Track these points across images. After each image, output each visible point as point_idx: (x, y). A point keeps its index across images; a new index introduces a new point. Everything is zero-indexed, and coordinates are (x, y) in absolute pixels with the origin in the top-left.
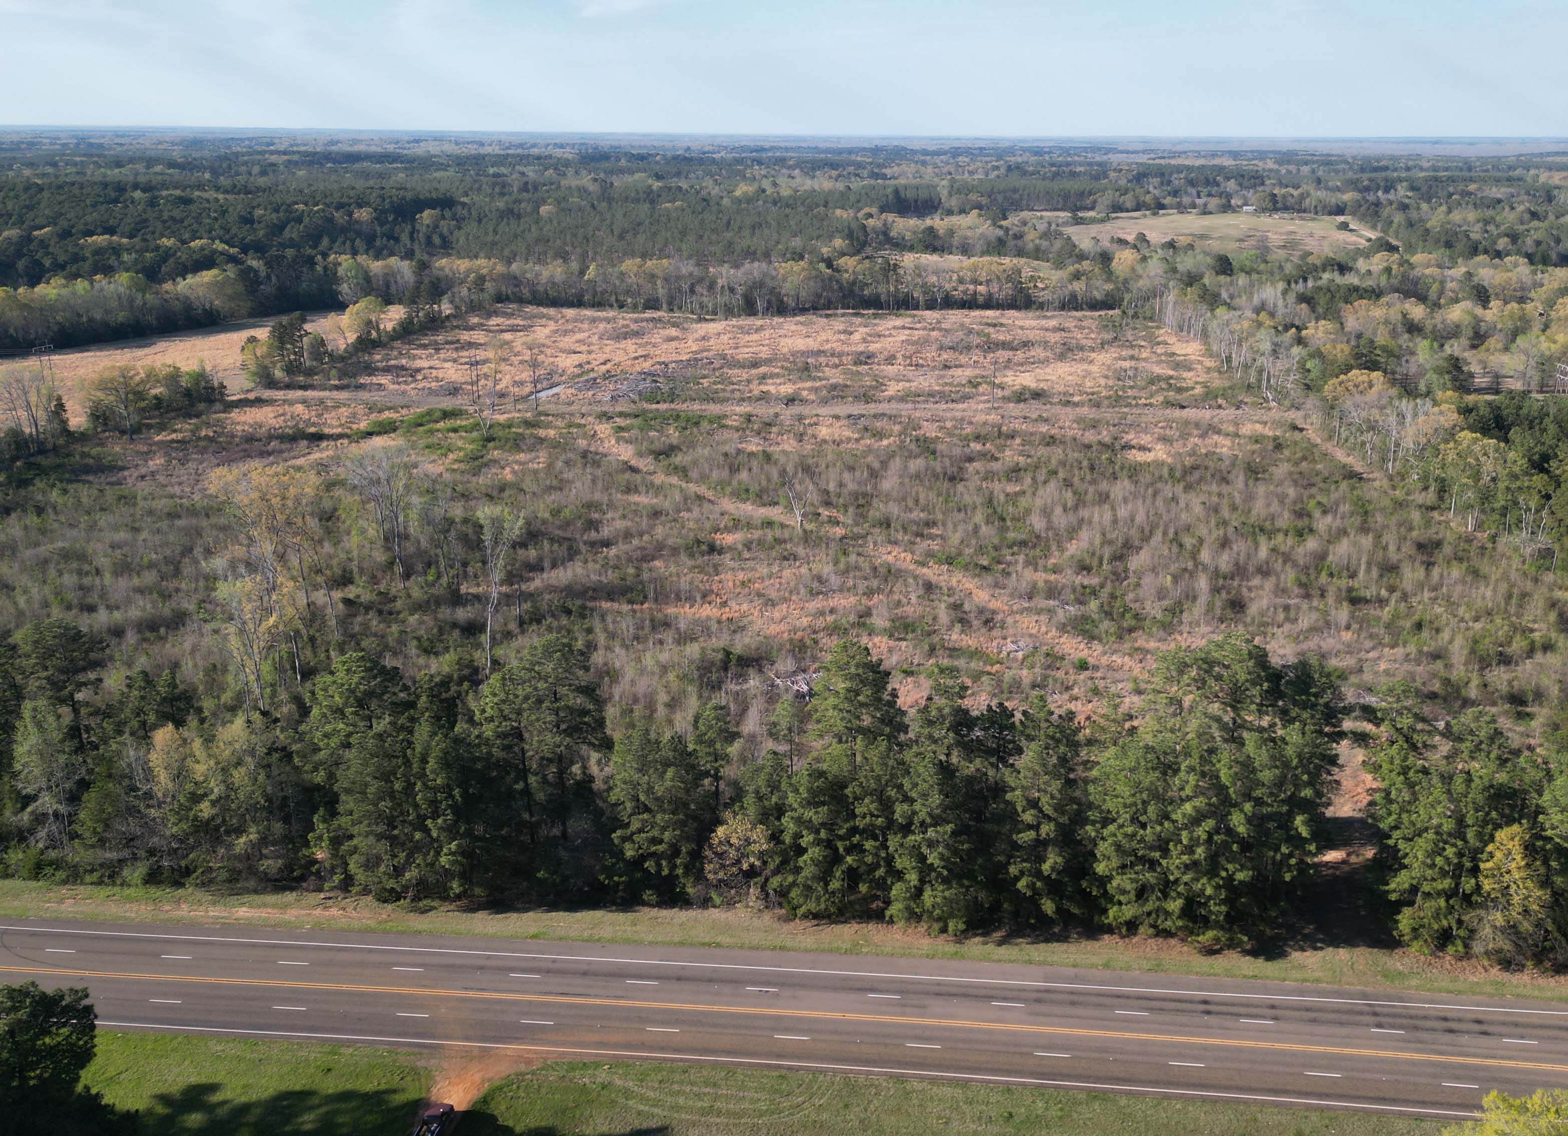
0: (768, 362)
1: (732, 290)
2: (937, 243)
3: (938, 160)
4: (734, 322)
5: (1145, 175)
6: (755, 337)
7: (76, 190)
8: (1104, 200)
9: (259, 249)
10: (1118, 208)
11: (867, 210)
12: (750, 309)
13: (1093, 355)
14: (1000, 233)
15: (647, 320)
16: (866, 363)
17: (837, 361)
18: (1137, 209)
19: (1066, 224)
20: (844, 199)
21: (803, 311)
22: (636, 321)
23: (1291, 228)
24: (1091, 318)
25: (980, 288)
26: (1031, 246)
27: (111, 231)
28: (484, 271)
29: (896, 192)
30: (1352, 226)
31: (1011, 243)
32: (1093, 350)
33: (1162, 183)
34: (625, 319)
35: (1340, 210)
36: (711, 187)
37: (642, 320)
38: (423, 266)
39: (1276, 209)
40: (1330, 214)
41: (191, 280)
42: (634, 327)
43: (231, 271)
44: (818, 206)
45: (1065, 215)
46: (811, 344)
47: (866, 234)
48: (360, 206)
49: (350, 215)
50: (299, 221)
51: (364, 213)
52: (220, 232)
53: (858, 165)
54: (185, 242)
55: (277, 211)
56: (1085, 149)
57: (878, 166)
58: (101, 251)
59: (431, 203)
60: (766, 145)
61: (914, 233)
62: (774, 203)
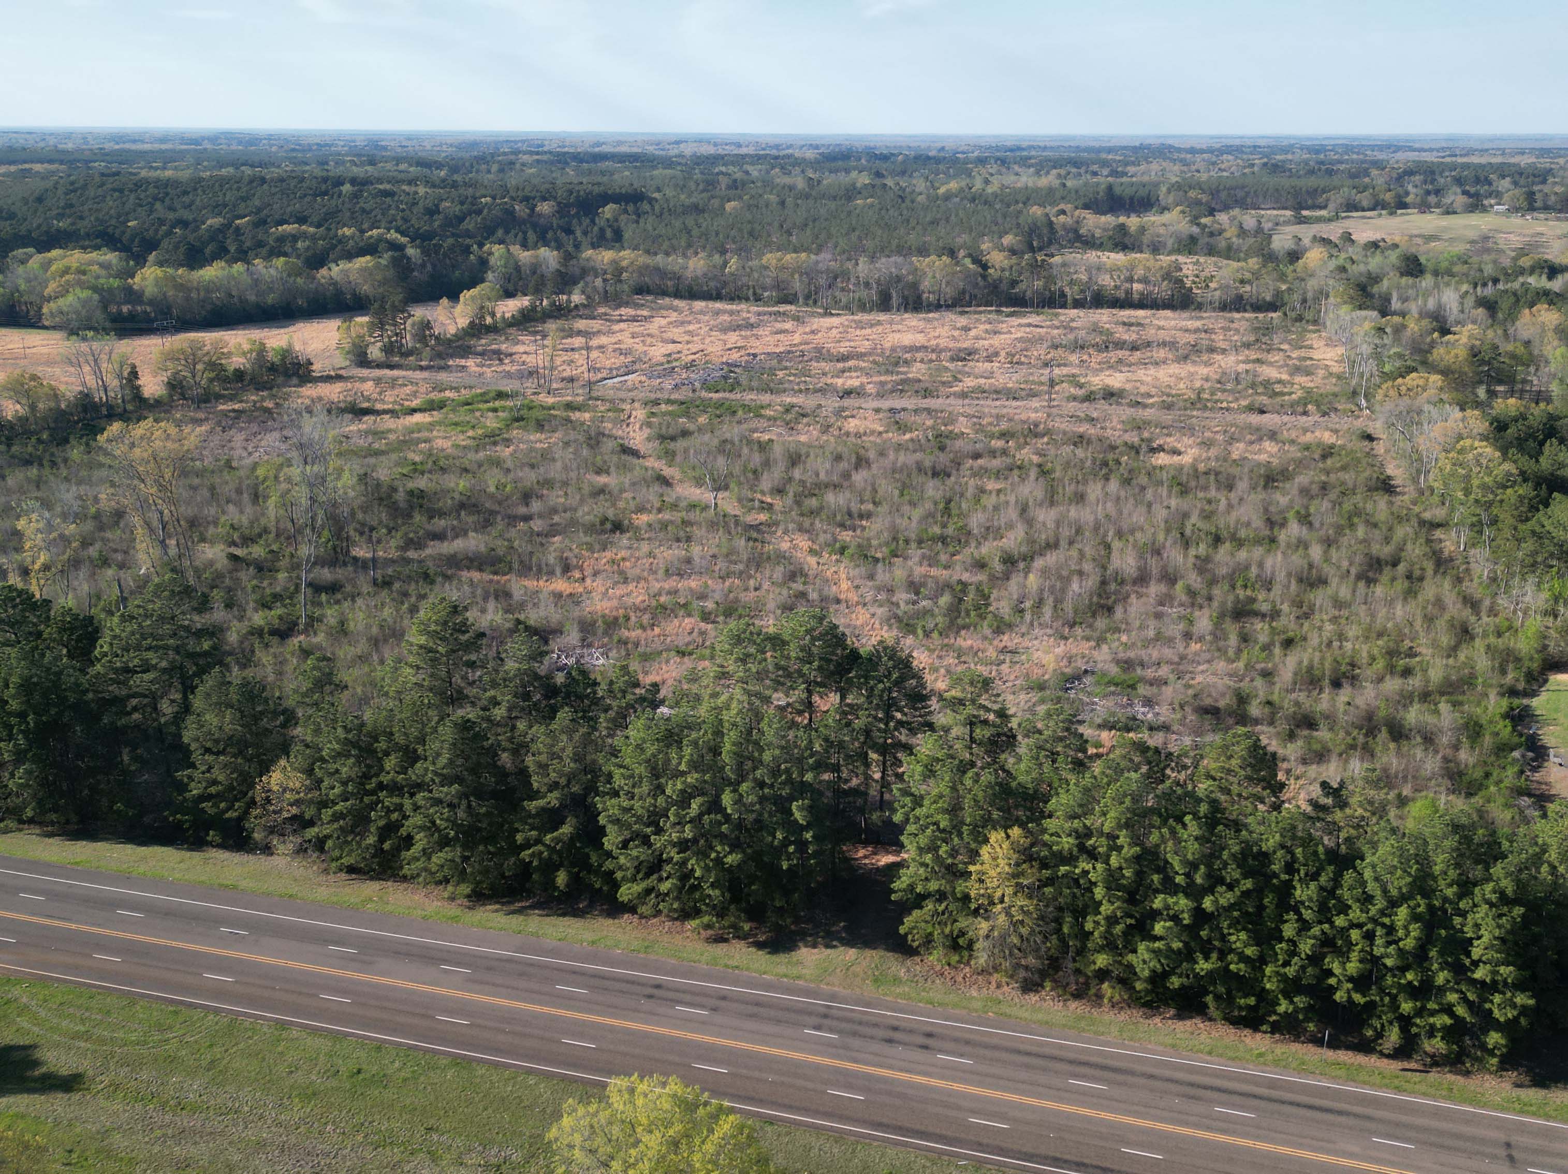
1: (867, 285)
2: (1127, 240)
3: (1198, 158)
4: (858, 316)
5: (1412, 173)
6: (866, 331)
8: (1336, 199)
9: (425, 238)
10: (1352, 207)
11: (1063, 206)
12: (884, 304)
14: (1195, 230)
17: (934, 356)
18: (1373, 209)
19: (1287, 223)
20: (1048, 196)
21: (938, 306)
22: (759, 314)
23: (1540, 229)
24: (1243, 320)
25: (1138, 286)
26: (1223, 244)
27: (302, 220)
28: (624, 263)
29: (1114, 186)
31: (1204, 240)
33: (1425, 182)
34: (749, 312)
36: (921, 185)
37: (765, 314)
38: (568, 257)
39: (1532, 208)
41: (344, 265)
43: (385, 259)
44: (1017, 202)
45: (1288, 213)
47: (1052, 233)
48: (544, 199)
49: (533, 210)
50: (479, 212)
51: (545, 208)
52: (400, 223)
53: (1104, 163)
54: (362, 232)
55: (462, 203)
56: (1373, 148)
57: (1127, 164)
58: (281, 239)
59: (616, 198)
60: (1025, 144)
61: (1105, 230)
62: (973, 200)
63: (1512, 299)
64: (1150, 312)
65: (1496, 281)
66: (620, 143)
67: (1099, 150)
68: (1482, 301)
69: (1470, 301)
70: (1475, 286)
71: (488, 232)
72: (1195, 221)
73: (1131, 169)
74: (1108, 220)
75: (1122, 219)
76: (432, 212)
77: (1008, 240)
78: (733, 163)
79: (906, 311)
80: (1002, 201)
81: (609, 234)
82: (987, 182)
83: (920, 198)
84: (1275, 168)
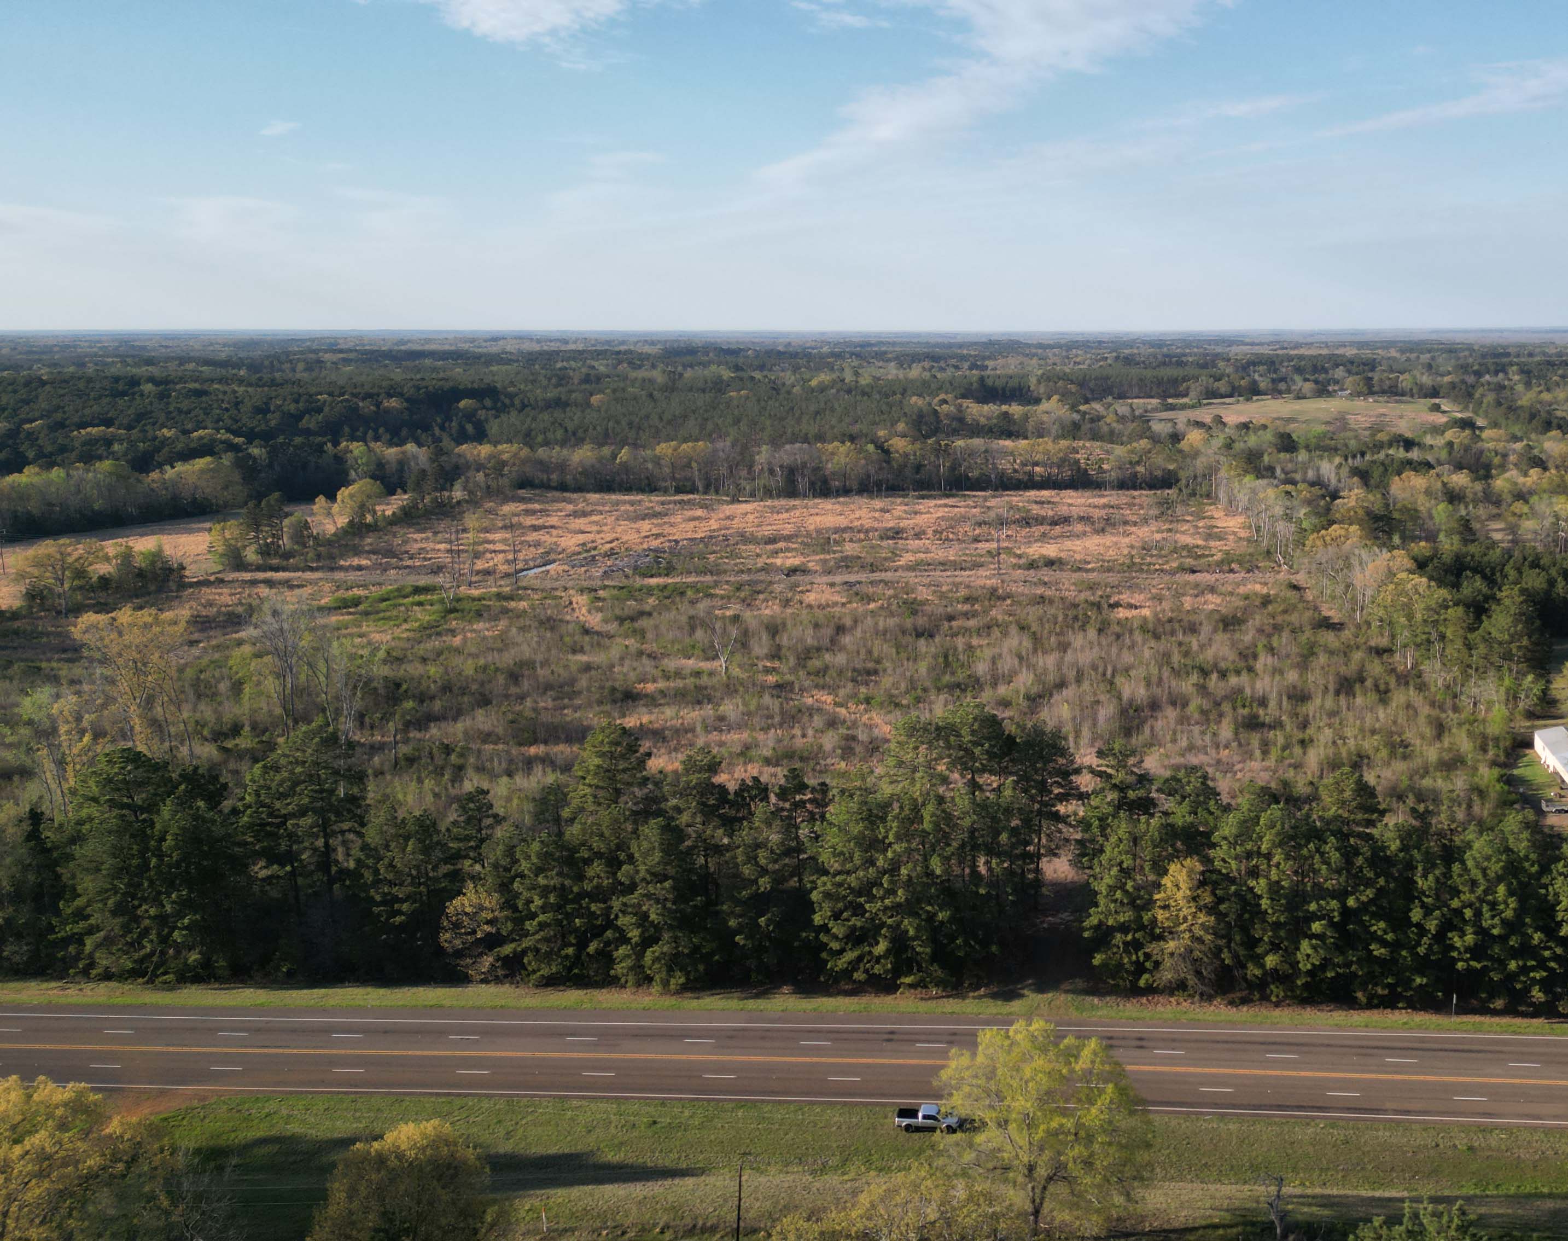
0: (788, 538)
1: (772, 472)
2: (1014, 428)
3: (1049, 353)
4: (769, 503)
5: (1254, 364)
6: (785, 515)
7: (81, 385)
8: (1195, 390)
9: (266, 437)
10: (1212, 394)
11: (942, 396)
12: (790, 490)
13: (1134, 529)
14: (1076, 417)
15: (675, 502)
16: (893, 538)
17: (862, 536)
18: (1231, 396)
19: (1155, 410)
20: (924, 388)
21: (846, 491)
22: (663, 503)
23: (1382, 411)
24: (1143, 497)
25: (1037, 469)
26: (1105, 429)
27: (108, 423)
28: (505, 457)
29: (982, 379)
30: (1444, 408)
31: (1086, 427)
32: (1135, 524)
33: (1269, 371)
34: (651, 501)
35: (1434, 392)
36: (789, 378)
37: (669, 503)
38: (439, 452)
39: (1371, 393)
40: (1426, 397)
41: (180, 467)
42: (659, 509)
43: (227, 459)
44: (894, 393)
45: (1155, 402)
46: (842, 521)
47: (938, 420)
48: (390, 396)
49: (378, 405)
50: (319, 410)
51: (393, 403)
52: (229, 422)
53: (963, 358)
54: (186, 432)
55: (297, 402)
56: (1209, 342)
57: (984, 358)
58: (91, 442)
59: (469, 392)
60: (873, 341)
61: (988, 419)
62: (849, 391)
63: (1381, 469)
64: (1053, 492)
65: (1363, 454)
66: (428, 341)
67: (950, 346)
68: (1356, 472)
69: (1345, 472)
70: (1346, 459)
71: (334, 431)
72: (1073, 408)
73: (990, 364)
74: (990, 410)
75: (1004, 408)
76: (262, 410)
77: (901, 426)
78: (574, 359)
79: (814, 497)
80: (879, 392)
81: (470, 428)
82: (857, 374)
83: (795, 390)
84: (1129, 361)
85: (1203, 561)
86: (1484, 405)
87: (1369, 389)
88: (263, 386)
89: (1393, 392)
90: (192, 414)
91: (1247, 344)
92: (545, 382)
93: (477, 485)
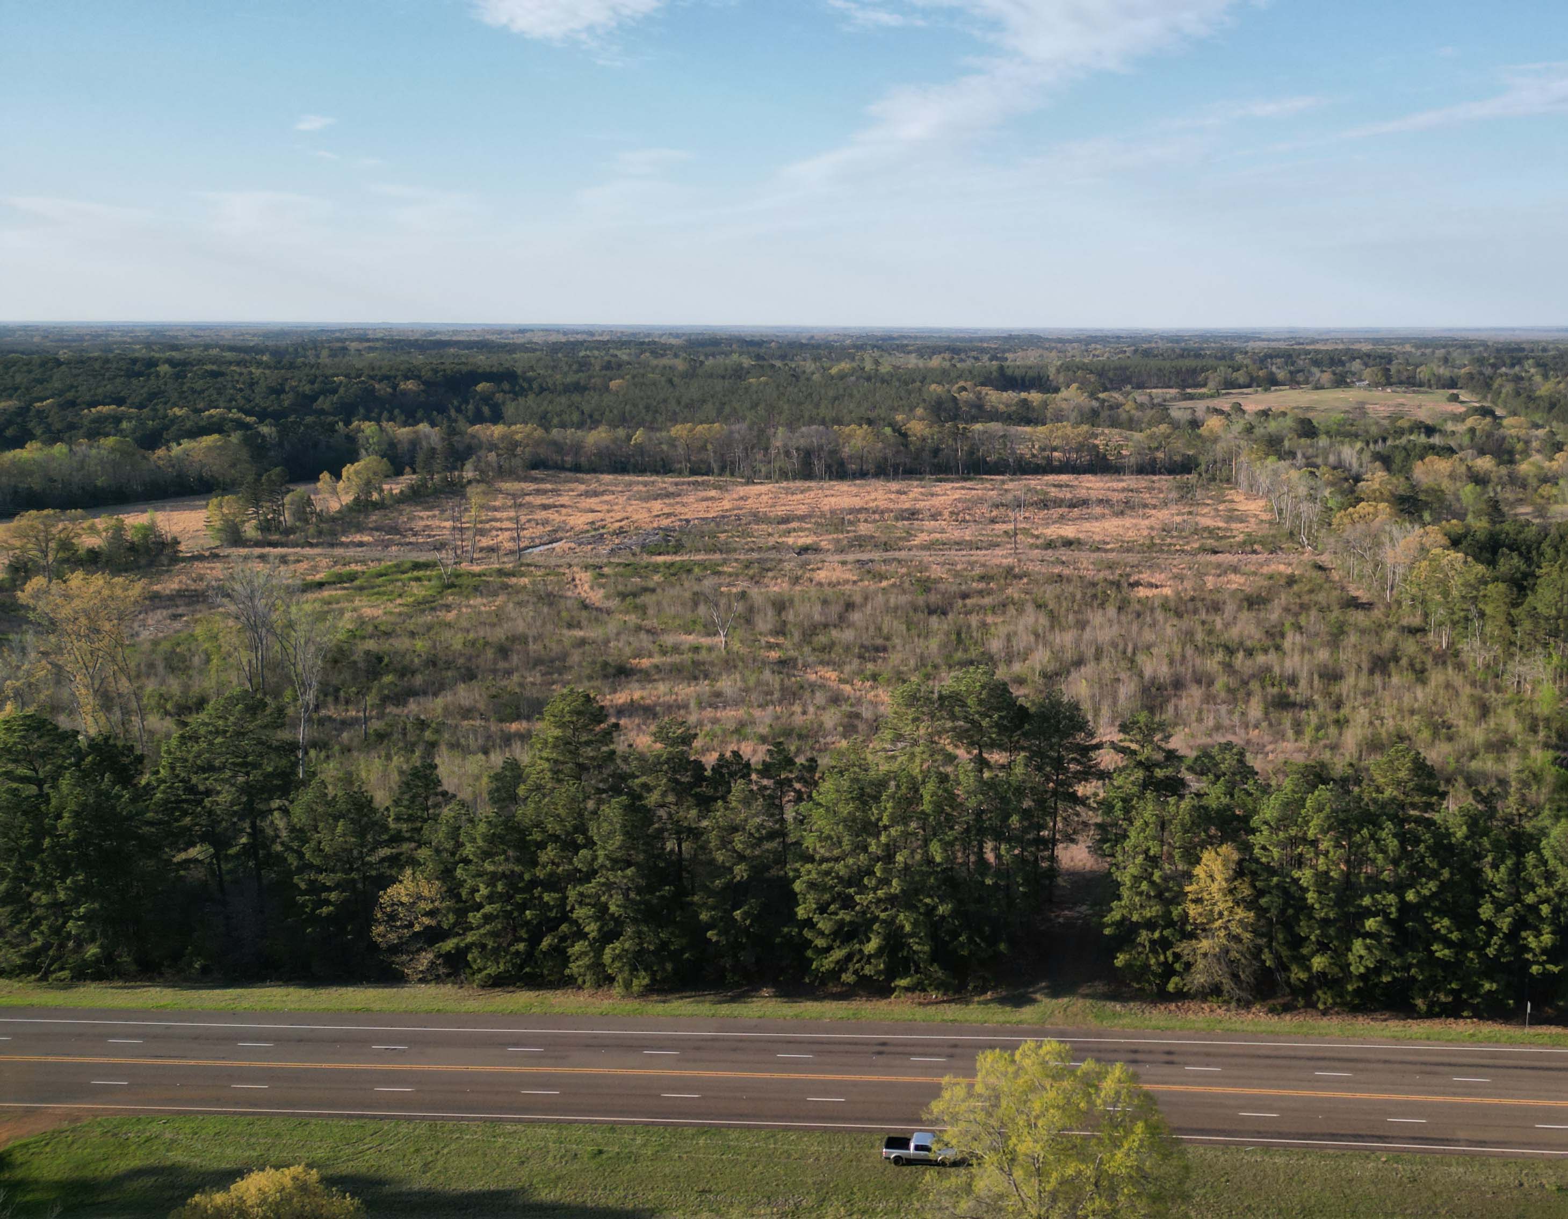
1: (787, 454)
2: (1033, 416)
3: (1069, 347)
4: (784, 484)
5: (1271, 357)
6: (800, 497)
7: (97, 366)
8: (1214, 381)
9: (276, 416)
10: (1230, 384)
11: (962, 383)
12: (806, 473)
13: (1153, 512)
14: (1095, 404)
15: (689, 483)
16: (909, 519)
17: (877, 517)
18: (1249, 386)
19: (1174, 399)
20: (944, 376)
21: (863, 474)
22: (675, 485)
23: (1401, 400)
25: (1056, 454)
26: (1124, 417)
27: (120, 402)
28: (518, 437)
29: (1001, 368)
30: (1462, 398)
31: (1105, 414)
32: (1155, 507)
33: (1286, 364)
34: (665, 482)
35: (1452, 383)
36: (810, 366)
37: (683, 484)
38: (452, 432)
39: (1390, 384)
40: (1444, 387)
41: (186, 444)
42: (672, 489)
43: (235, 437)
44: (914, 381)
45: (1173, 392)
46: (857, 503)
47: (957, 407)
48: (407, 378)
49: (395, 387)
50: (335, 391)
51: (410, 385)
52: (242, 402)
53: (983, 351)
54: (197, 411)
55: (312, 383)
56: (1226, 338)
57: (1004, 351)
58: (101, 420)
59: (488, 376)
60: (895, 335)
61: (1007, 406)
62: (869, 379)
63: (1404, 454)
64: (1072, 477)
65: (1384, 440)
67: (971, 340)
68: (1377, 457)
69: (1366, 457)
70: (1368, 444)
71: (348, 411)
72: (1092, 395)
73: (1010, 356)
74: (1010, 396)
75: (1023, 395)
76: (278, 391)
77: (919, 411)
79: (830, 479)
80: (899, 380)
81: (486, 410)
82: (877, 363)
83: (815, 377)
84: (1147, 353)
85: (1224, 542)
86: (1503, 395)
87: (1388, 381)
88: (283, 368)
89: (1412, 383)
90: (206, 393)
91: (1263, 340)
92: (566, 369)
93: (488, 464)
